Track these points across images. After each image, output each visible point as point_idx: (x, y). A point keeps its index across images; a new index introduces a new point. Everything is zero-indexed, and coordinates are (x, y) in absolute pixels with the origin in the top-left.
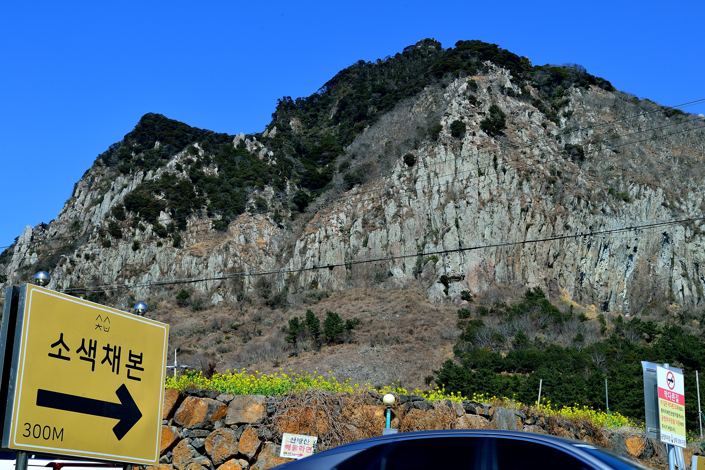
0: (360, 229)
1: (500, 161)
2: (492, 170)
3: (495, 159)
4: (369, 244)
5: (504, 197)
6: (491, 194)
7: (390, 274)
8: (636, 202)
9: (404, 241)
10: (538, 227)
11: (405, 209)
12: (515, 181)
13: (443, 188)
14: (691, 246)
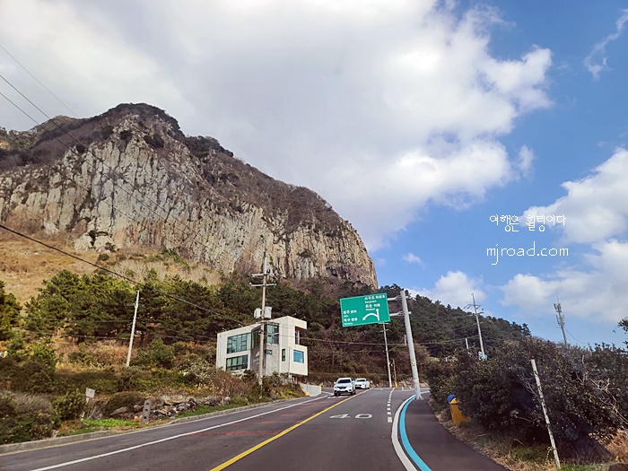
0: (23, 190)
1: (155, 162)
2: (149, 166)
3: (152, 160)
4: (28, 202)
5: (155, 185)
6: (145, 181)
7: (43, 227)
8: (246, 214)
9: (63, 204)
10: (179, 211)
11: (69, 181)
12: (166, 179)
13: (105, 171)
14: (276, 246)
